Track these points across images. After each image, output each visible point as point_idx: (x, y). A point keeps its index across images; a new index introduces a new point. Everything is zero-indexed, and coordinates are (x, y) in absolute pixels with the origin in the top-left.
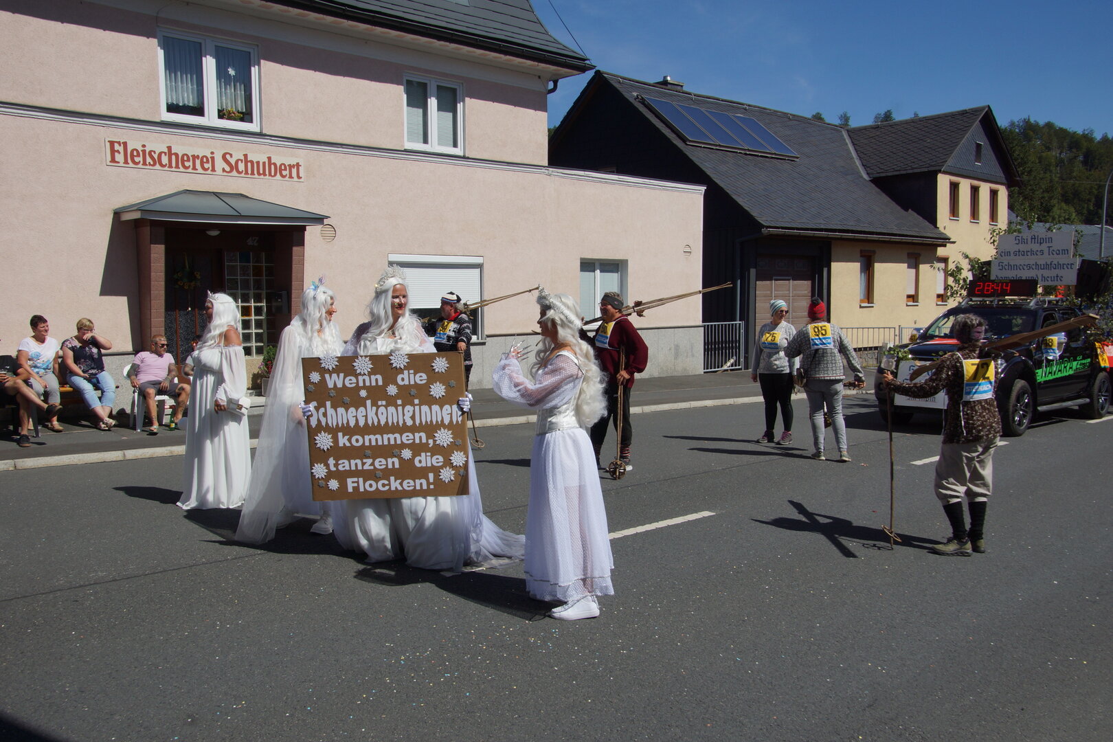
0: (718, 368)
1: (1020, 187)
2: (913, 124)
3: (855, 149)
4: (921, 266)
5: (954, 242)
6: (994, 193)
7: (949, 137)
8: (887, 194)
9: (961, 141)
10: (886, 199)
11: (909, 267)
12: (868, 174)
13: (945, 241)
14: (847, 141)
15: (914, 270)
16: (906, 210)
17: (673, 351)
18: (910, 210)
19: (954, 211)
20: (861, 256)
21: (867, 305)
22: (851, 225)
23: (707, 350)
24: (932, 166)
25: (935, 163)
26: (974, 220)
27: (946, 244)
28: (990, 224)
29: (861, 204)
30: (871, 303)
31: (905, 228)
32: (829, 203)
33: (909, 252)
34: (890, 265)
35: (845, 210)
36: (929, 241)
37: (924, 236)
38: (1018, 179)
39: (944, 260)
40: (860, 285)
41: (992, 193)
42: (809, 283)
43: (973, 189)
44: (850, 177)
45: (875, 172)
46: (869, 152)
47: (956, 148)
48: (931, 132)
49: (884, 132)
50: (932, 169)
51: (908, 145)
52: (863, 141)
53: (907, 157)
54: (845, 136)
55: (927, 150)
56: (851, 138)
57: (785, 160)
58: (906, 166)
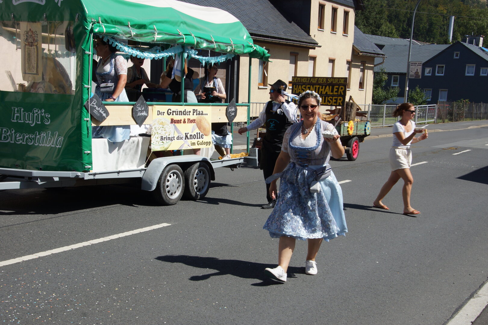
1: (362, 11)
4: (299, 62)
5: (320, 47)
6: (346, 14)
8: (277, 9)
10: (277, 13)
11: (291, 63)
13: (314, 45)
15: (294, 65)
16: (290, 22)
18: (292, 22)
19: (321, 24)
21: (262, 87)
22: (254, 30)
26: (333, 31)
27: (315, 48)
28: (343, 35)
29: (261, 15)
30: (266, 86)
31: (290, 35)
32: (239, 13)
33: (292, 51)
34: (279, 60)
35: (251, 19)
36: (304, 45)
37: (302, 41)
38: (362, 4)
39: (314, 59)
40: (258, 73)
41: (345, 13)
42: (225, 70)
43: (333, 10)
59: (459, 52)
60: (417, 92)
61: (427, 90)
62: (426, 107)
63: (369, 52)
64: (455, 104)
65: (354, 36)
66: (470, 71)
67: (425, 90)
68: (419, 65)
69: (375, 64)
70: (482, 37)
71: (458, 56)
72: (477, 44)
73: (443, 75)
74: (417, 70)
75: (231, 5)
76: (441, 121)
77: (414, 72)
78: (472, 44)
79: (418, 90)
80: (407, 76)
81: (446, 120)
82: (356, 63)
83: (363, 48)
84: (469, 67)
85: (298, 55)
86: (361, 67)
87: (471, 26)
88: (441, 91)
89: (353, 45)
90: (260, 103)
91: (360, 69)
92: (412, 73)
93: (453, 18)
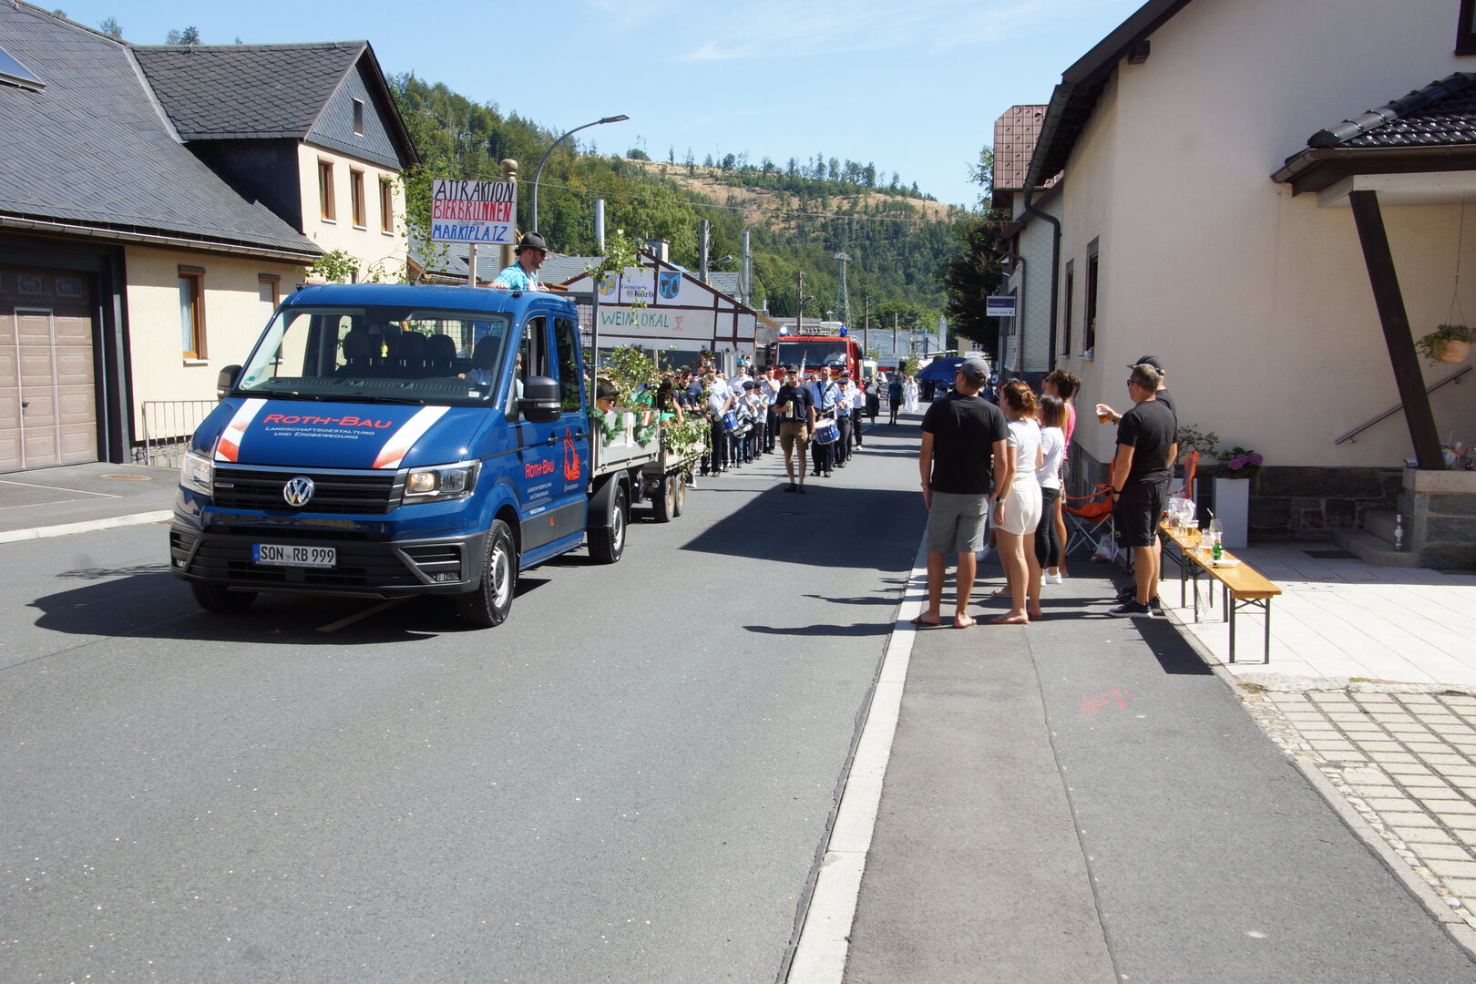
2: (248, 55)
3: (152, 86)
6: (385, 184)
7: (311, 85)
8: (214, 171)
9: (330, 93)
10: (217, 180)
11: (263, 298)
12: (178, 132)
13: (316, 256)
14: (133, 67)
15: (272, 304)
16: (252, 202)
18: (257, 201)
19: (328, 208)
20: (180, 276)
21: (195, 361)
22: (156, 220)
24: (289, 130)
25: (289, 126)
26: (358, 224)
28: (383, 234)
29: (173, 185)
30: (203, 358)
31: (252, 232)
32: (115, 178)
33: (261, 272)
35: (145, 192)
36: (293, 256)
37: (284, 248)
40: (181, 327)
41: (382, 184)
42: (88, 321)
43: (354, 175)
44: (147, 135)
45: (192, 131)
46: (176, 94)
47: (324, 104)
48: (281, 73)
49: (199, 62)
50: (287, 135)
51: (245, 91)
52: (164, 73)
53: (245, 110)
54: (129, 58)
55: (277, 103)
56: (140, 63)
57: (17, 86)
58: (245, 126)
63: (447, 273)
70: (666, 243)
75: (88, 158)
85: (278, 282)
87: (641, 220)
89: (408, 258)
90: (193, 402)
93: (602, 203)
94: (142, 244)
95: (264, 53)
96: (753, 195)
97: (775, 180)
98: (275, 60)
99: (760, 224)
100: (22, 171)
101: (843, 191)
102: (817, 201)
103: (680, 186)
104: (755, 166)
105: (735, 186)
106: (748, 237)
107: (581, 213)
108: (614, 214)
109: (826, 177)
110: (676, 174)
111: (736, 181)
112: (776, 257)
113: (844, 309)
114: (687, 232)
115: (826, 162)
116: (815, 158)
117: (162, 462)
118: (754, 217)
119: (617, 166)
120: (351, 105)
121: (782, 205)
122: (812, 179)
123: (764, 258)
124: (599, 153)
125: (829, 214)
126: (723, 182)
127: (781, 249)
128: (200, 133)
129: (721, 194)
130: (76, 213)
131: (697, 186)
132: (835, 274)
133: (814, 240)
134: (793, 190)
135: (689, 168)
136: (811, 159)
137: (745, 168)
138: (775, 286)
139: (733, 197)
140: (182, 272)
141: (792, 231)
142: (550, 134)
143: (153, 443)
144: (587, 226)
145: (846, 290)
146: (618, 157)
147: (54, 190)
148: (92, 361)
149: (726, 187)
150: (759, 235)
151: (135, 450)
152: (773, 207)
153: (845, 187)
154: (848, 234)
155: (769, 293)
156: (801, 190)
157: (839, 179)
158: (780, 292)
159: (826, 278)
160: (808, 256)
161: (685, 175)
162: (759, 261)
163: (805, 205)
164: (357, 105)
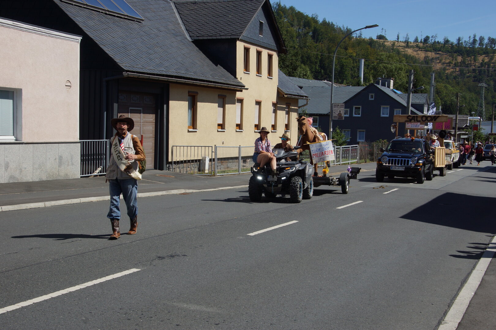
0: (91, 173)
1: (285, 54)
2: (219, 4)
3: (181, 17)
4: (226, 105)
5: (247, 89)
7: (243, 16)
8: (203, 52)
9: (251, 19)
10: (204, 56)
11: (219, 106)
12: (190, 36)
13: (241, 87)
14: (174, 10)
15: (222, 108)
16: (217, 65)
17: (57, 160)
18: (219, 65)
19: (247, 67)
20: (189, 95)
21: (192, 130)
22: (182, 73)
23: (82, 160)
24: (233, 35)
25: (234, 33)
26: (258, 74)
27: (242, 90)
28: (268, 78)
29: (188, 58)
30: (195, 129)
31: (217, 77)
32: (167, 56)
33: (220, 93)
34: (207, 103)
35: (178, 62)
36: (232, 87)
37: (229, 84)
38: (284, 48)
39: (241, 101)
40: (187, 116)
41: (269, 56)
42: (154, 115)
43: (258, 53)
44: (179, 38)
45: (195, 36)
46: (190, 21)
47: (248, 24)
48: (231, 11)
49: (199, 7)
50: (232, 37)
51: (216, 19)
52: (185, 12)
53: (217, 27)
54: (173, 7)
55: (229, 24)
56: (177, 8)
57: (134, 21)
58: (216, 33)
59: (373, 94)
60: (338, 133)
61: (346, 130)
62: (349, 147)
63: (293, 94)
64: (374, 144)
65: (279, 78)
66: (385, 113)
67: (345, 131)
68: (342, 107)
69: (299, 106)
70: (392, 80)
71: (373, 98)
72: (389, 87)
73: (360, 116)
74: (340, 111)
75: (158, 48)
76: (363, 160)
77: (337, 113)
78: (385, 86)
79: (338, 131)
80: (330, 117)
81: (368, 160)
82: (281, 106)
83: (288, 90)
84: (384, 108)
85: (225, 99)
86: (286, 110)
87: (381, 69)
88: (359, 131)
89: (278, 87)
90: (191, 146)
91: (285, 112)
92: (335, 114)
93: (363, 61)
94: (177, 83)
95: (225, 3)
96: (438, 56)
97: (450, 48)
98: (229, 5)
99: (440, 69)
100: (136, 55)
101: (486, 52)
102: (471, 58)
103: (402, 51)
104: (439, 41)
105: (429, 51)
106: (434, 76)
107: (352, 65)
108: (368, 66)
109: (477, 46)
110: (400, 46)
111: (429, 49)
112: (448, 85)
113: (482, 111)
114: (403, 74)
115: (477, 38)
116: (472, 36)
117: (178, 170)
118: (438, 66)
119: (371, 42)
120: (259, 23)
121: (453, 60)
122: (469, 47)
123: (441, 85)
124: (363, 37)
125: (477, 64)
126: (423, 50)
127: (451, 81)
128: (198, 37)
129: (421, 55)
130: (153, 70)
131: (410, 51)
132: (479, 93)
133: (468, 77)
134: (459, 53)
135: (406, 43)
136: (470, 37)
137: (435, 42)
138: (446, 99)
139: (427, 56)
140: (190, 94)
141: (456, 73)
142: (340, 29)
143: (175, 162)
144: (355, 71)
145: (484, 101)
146: (372, 39)
147: (146, 62)
148: (154, 129)
149: (424, 52)
150: (440, 75)
151: (168, 165)
152: (448, 61)
153: (487, 51)
154: (487, 74)
155: (443, 103)
156: (463, 53)
157: (484, 47)
158: (448, 102)
159: (473, 95)
160: (465, 85)
161: (404, 47)
162: (439, 87)
163: (464, 59)
164: (261, 24)
